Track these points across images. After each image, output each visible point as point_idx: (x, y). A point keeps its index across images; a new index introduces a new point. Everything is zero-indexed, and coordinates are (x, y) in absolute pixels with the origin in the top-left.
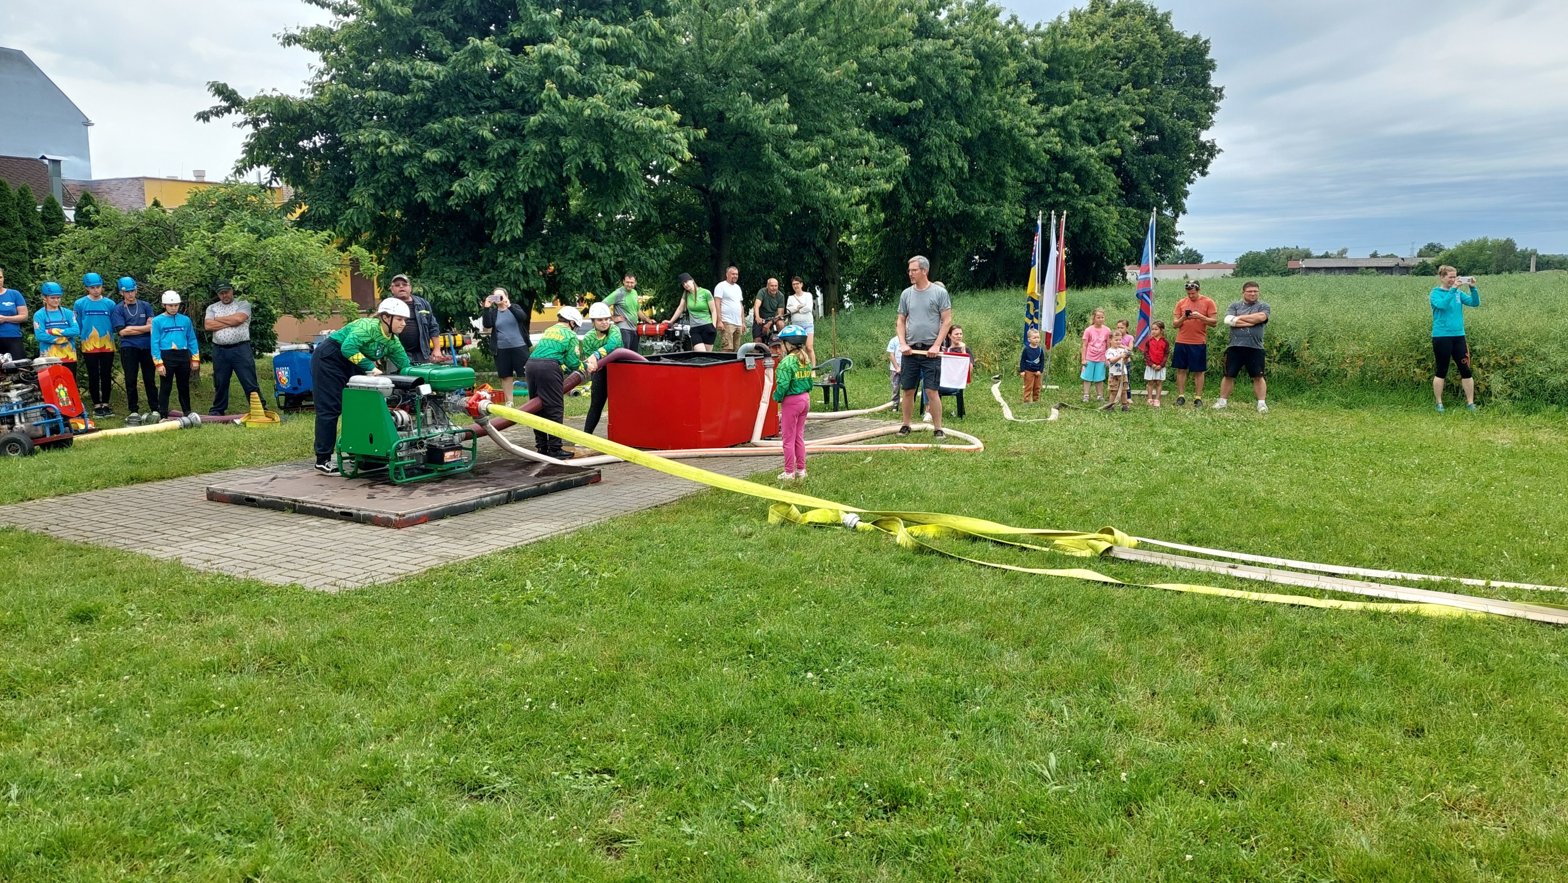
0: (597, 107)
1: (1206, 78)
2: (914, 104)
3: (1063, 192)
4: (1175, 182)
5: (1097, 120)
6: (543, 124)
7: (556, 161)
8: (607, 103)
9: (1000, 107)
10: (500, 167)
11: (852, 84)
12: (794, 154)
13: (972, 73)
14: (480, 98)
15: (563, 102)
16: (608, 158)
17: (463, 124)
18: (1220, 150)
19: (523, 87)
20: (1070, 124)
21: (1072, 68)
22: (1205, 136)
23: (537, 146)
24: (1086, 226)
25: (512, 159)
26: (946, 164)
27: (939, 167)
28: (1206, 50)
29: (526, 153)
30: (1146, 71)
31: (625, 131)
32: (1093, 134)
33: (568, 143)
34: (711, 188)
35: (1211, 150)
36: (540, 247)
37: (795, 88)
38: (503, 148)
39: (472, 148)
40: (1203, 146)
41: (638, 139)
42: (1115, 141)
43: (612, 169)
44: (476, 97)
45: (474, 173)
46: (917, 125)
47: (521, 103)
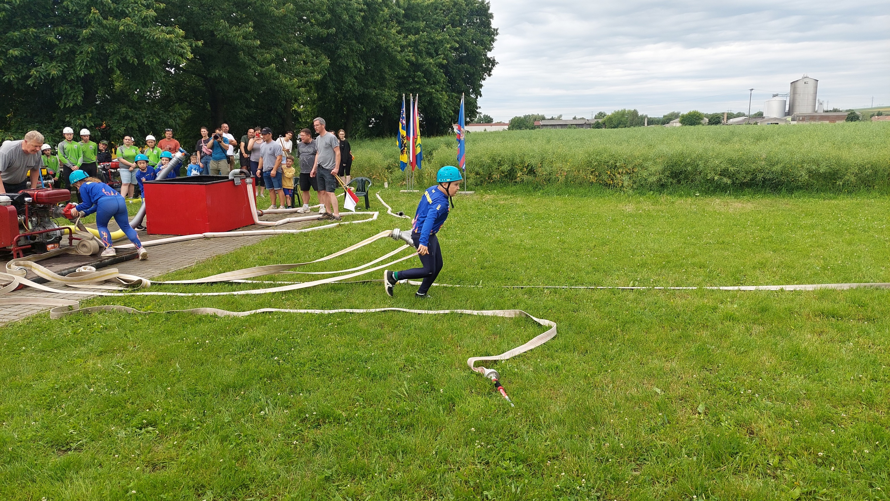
0: (128, 25)
1: (489, 24)
2: (330, 31)
3: (418, 83)
4: (475, 79)
5: (434, 43)
6: (93, 34)
7: (102, 58)
8: (135, 23)
9: (380, 34)
10: (64, 61)
11: (293, 17)
12: (259, 58)
13: (362, 14)
14: (46, 16)
15: (105, 22)
16: (139, 57)
17: (36, 33)
18: (497, 63)
19: (76, 10)
20: (419, 45)
21: (420, 15)
22: (489, 55)
23: (89, 48)
24: (431, 101)
25: (72, 56)
26: (351, 65)
27: (347, 67)
28: (489, 8)
29: (81, 52)
30: (457, 18)
31: (149, 40)
32: (433, 51)
33: (110, 47)
34: (209, 76)
35: (493, 63)
36: (95, 112)
37: (258, 18)
38: (65, 49)
39: (42, 48)
40: (488, 60)
41: (157, 45)
42: (443, 56)
43: (141, 63)
44: (43, 15)
45: (45, 64)
46: (334, 42)
47: (75, 19)
